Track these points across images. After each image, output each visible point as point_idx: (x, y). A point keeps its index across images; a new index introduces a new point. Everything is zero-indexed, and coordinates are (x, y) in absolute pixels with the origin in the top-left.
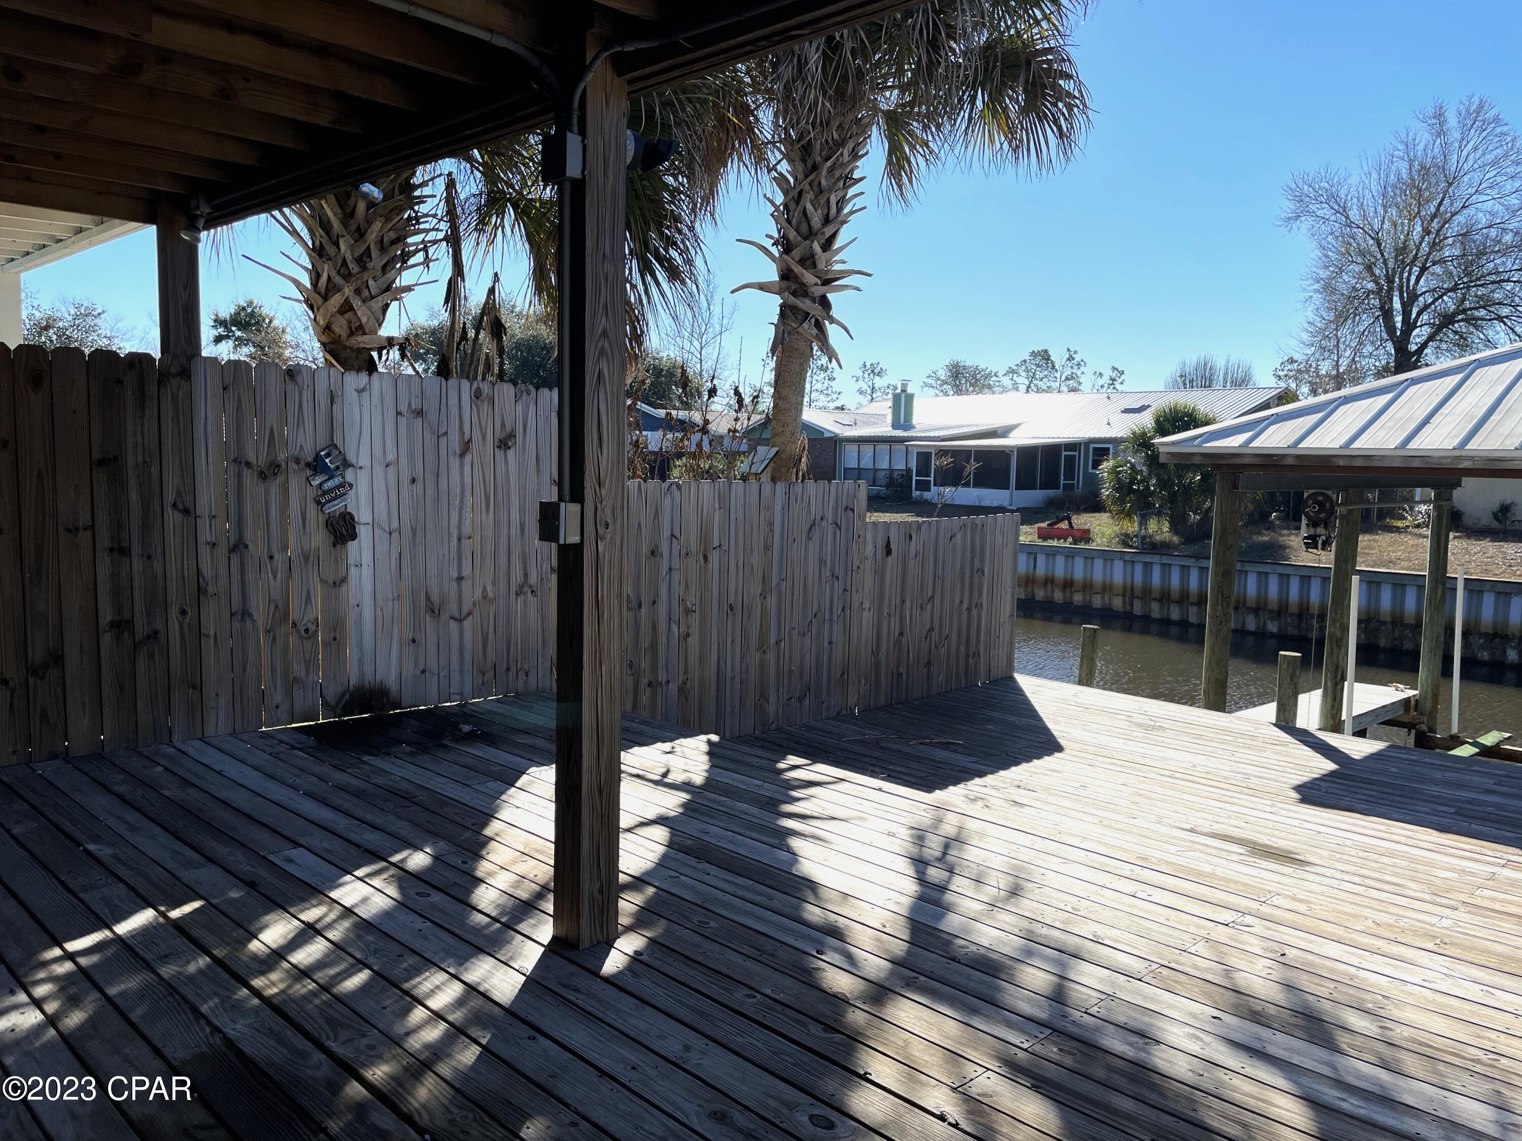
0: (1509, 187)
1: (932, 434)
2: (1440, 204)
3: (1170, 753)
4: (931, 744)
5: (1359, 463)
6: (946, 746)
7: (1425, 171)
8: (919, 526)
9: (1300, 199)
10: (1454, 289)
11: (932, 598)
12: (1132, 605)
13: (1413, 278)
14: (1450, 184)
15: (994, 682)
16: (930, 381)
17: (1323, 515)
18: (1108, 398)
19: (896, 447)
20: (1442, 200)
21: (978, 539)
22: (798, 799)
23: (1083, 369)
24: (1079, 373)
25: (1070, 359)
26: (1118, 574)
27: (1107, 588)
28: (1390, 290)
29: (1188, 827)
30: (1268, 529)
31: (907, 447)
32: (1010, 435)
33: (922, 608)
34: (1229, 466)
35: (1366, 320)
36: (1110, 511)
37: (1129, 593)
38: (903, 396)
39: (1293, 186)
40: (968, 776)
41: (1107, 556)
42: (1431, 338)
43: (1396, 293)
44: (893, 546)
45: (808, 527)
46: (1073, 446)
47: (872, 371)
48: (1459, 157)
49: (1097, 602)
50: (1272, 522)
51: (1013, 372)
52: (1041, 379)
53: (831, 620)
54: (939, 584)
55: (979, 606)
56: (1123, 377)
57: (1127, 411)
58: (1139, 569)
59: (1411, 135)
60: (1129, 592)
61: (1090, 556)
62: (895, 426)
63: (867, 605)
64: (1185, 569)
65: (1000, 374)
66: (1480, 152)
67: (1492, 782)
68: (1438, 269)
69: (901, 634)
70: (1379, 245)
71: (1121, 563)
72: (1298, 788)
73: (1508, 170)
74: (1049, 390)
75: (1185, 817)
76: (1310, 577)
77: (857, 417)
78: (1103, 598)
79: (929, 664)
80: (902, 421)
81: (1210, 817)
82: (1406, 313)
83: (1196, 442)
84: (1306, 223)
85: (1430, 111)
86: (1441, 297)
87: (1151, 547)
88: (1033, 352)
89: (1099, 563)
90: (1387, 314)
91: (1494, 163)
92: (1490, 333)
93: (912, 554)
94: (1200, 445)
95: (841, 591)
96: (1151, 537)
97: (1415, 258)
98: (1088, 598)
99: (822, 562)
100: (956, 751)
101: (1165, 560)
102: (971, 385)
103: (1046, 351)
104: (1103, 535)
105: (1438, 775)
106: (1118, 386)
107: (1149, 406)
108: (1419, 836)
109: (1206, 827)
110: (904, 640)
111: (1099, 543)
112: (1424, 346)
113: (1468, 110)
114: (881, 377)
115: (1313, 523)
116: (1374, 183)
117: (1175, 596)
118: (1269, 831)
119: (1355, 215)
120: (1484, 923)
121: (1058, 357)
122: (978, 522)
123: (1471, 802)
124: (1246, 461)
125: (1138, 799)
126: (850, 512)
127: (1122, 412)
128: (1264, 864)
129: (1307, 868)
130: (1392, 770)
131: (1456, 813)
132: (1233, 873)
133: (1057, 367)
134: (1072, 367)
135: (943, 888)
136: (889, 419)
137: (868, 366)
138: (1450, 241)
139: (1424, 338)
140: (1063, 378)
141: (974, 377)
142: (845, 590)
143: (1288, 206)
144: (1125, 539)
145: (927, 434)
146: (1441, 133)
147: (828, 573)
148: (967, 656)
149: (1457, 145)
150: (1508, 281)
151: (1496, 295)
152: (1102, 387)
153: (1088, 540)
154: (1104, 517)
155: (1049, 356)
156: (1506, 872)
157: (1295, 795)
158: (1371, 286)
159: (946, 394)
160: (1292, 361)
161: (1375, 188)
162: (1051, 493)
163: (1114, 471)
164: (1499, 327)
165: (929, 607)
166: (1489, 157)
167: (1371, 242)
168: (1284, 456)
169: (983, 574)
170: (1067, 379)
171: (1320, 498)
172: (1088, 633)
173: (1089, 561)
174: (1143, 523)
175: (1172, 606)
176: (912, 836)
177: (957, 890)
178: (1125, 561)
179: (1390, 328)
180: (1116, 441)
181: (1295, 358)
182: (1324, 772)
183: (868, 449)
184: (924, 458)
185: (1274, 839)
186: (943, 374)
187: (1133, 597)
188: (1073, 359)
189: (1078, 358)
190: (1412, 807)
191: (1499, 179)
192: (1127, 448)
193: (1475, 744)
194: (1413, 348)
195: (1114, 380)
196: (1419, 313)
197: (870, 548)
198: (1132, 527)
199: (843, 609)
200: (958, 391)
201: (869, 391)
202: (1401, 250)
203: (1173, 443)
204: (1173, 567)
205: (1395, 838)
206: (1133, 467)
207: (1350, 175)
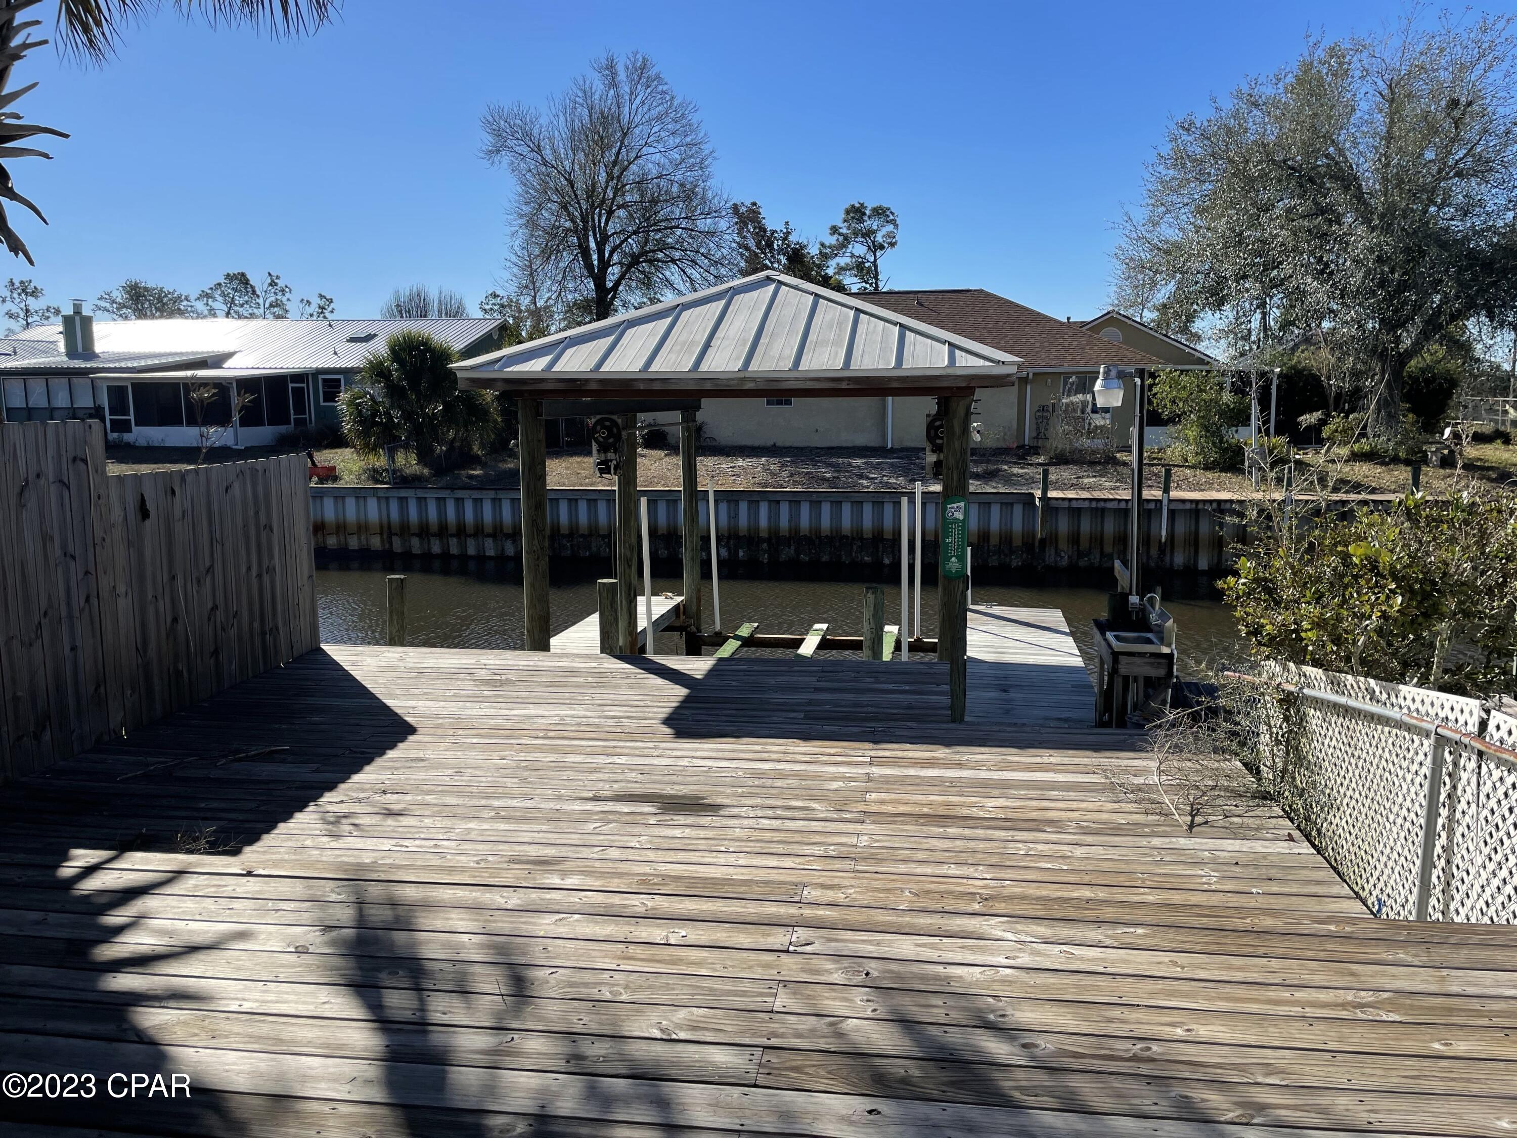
0: (672, 141)
1: (124, 365)
2: (619, 153)
3: (533, 710)
4: (252, 759)
5: (657, 386)
6: (269, 757)
7: (605, 119)
8: (183, 476)
9: (498, 134)
10: (635, 233)
11: (210, 570)
12: (391, 543)
13: (603, 220)
14: (625, 134)
15: (299, 659)
16: (103, 304)
17: (611, 440)
18: (330, 325)
19: (76, 380)
20: (620, 149)
21: (260, 489)
22: (120, 930)
23: (288, 295)
24: (284, 299)
25: (273, 284)
26: (373, 511)
27: (362, 528)
28: (585, 229)
29: (591, 795)
30: (510, 456)
31: (93, 380)
32: (226, 365)
33: (199, 582)
34: (531, 392)
35: (567, 257)
36: (354, 447)
37: (387, 530)
38: (77, 319)
39: (491, 119)
40: (313, 792)
41: (358, 494)
42: (622, 277)
43: (591, 233)
44: (150, 506)
45: (17, 490)
46: (299, 377)
47: (23, 290)
48: (630, 109)
49: (353, 543)
50: (511, 450)
51: (207, 296)
52: (242, 306)
53: (70, 617)
54: (218, 548)
55: (271, 570)
56: (332, 305)
57: (352, 340)
58: (394, 506)
59: (588, 82)
60: (385, 529)
61: (340, 495)
62: (71, 353)
63: (121, 589)
64: (441, 501)
65: (192, 298)
66: (646, 107)
67: (814, 679)
68: (622, 213)
69: (175, 620)
70: (572, 187)
71: (375, 500)
72: (668, 721)
73: (669, 126)
74: (252, 316)
75: (581, 783)
76: (557, 500)
77: (16, 344)
78: (359, 539)
79: (216, 653)
80: (80, 349)
81: (606, 776)
82: (601, 252)
83: (497, 367)
84: (506, 158)
85: (604, 62)
86: (626, 240)
87: (403, 481)
88: (228, 275)
89: (350, 503)
90: (585, 252)
91: (658, 118)
92: (667, 273)
93: (178, 513)
94: (500, 370)
95: (80, 576)
96: (401, 470)
97: (603, 201)
98: (342, 539)
99: (46, 538)
100: (284, 761)
101: (420, 493)
102: (157, 309)
103: (243, 275)
104: (351, 472)
105: (772, 681)
106: (327, 314)
107: (375, 335)
108: (792, 749)
109: (607, 790)
110: (180, 627)
111: (348, 480)
112: (617, 284)
113: (634, 65)
114: (37, 297)
115: (603, 449)
116: (562, 125)
117: (434, 528)
118: (666, 778)
119: (548, 153)
120: (892, 830)
121: (258, 280)
122: (259, 467)
123: (810, 702)
124: (550, 386)
125: (526, 774)
126: (82, 466)
127: (348, 341)
128: (681, 819)
129: (721, 813)
130: (734, 684)
131: (805, 718)
132: (659, 840)
133: (258, 292)
134: (275, 293)
135: (422, 1025)
136: (62, 346)
137: (17, 284)
138: (628, 187)
139: (617, 276)
140: (267, 305)
141: (160, 300)
142: (87, 573)
143: (488, 140)
144: (375, 474)
145: (119, 365)
146: (613, 84)
147: (58, 553)
148: (263, 633)
149: (627, 98)
150: (678, 227)
151: (670, 240)
152: (311, 315)
153: (335, 479)
154: (347, 452)
155: (248, 280)
156: (876, 771)
157: (668, 730)
158: (568, 224)
159: (126, 318)
160: (495, 296)
161: (565, 132)
162: (282, 429)
163: (351, 403)
164: (674, 268)
165: (208, 580)
166: (654, 113)
167: (566, 183)
168: (587, 381)
169: (272, 530)
170: (271, 306)
171: (608, 423)
172: (394, 585)
173: (340, 501)
174: (392, 458)
175: (432, 540)
176: (333, 943)
177: (445, 1019)
178: (379, 498)
179: (589, 265)
180: (348, 372)
181: (498, 293)
182: (680, 699)
183: (37, 386)
184: (117, 392)
185: (677, 787)
186: (119, 296)
187: (391, 534)
188: (276, 284)
189: (281, 283)
190: (767, 720)
191: (663, 134)
192: (364, 378)
193: (737, 637)
194: (609, 285)
195: (323, 308)
196: (611, 254)
197: (117, 514)
198: (380, 461)
199: (87, 599)
200: (141, 314)
201: (22, 315)
202: (591, 192)
203: (472, 368)
204: (429, 501)
205: (774, 756)
206: (372, 398)
207: (540, 115)
